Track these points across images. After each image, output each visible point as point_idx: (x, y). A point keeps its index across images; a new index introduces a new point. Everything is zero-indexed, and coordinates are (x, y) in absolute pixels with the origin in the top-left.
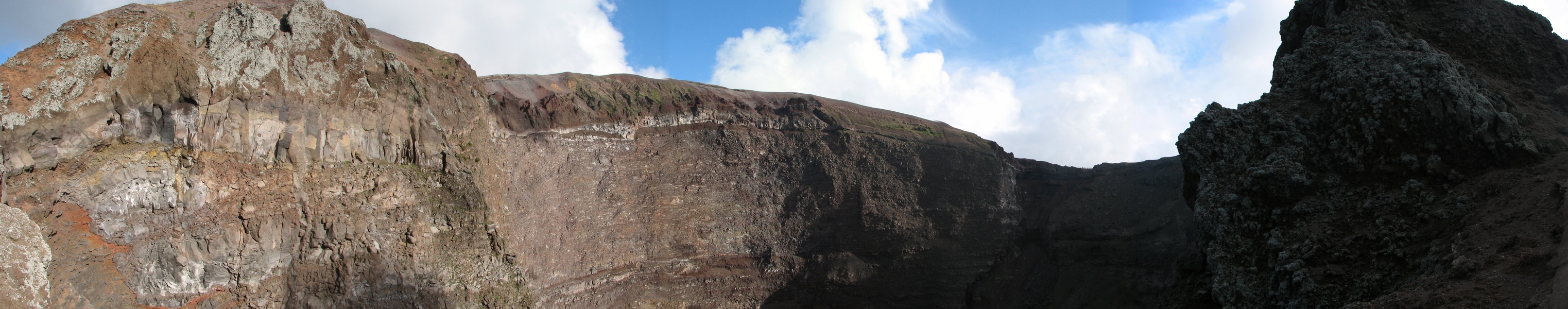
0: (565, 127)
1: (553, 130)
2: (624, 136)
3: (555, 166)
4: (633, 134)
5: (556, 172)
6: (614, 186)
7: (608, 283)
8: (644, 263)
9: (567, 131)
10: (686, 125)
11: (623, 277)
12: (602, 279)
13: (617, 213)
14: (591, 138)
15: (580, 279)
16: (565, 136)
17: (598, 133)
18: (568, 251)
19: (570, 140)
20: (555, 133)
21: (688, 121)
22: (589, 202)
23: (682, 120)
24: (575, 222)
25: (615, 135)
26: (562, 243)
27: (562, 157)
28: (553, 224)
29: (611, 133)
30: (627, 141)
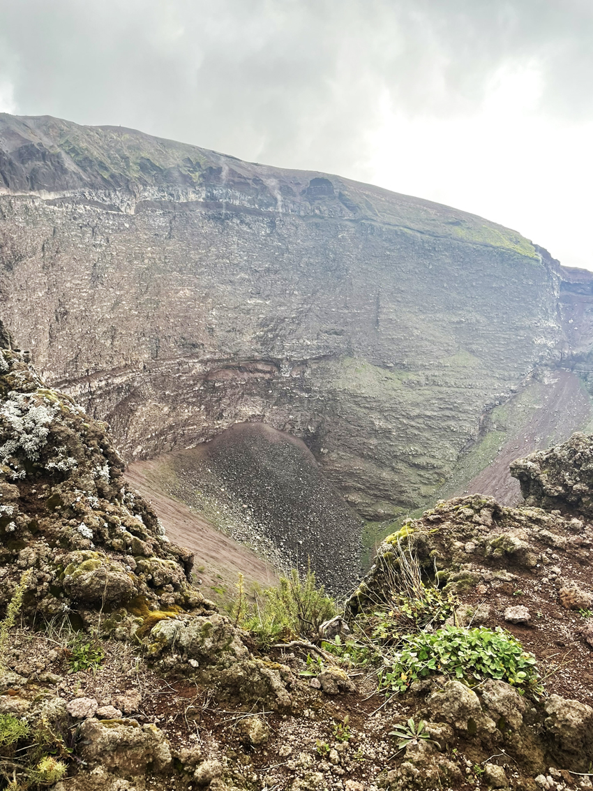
0: (50, 190)
1: (32, 193)
2: (123, 209)
3: (40, 241)
4: (133, 208)
5: (40, 248)
6: (111, 270)
7: (107, 385)
8: (148, 364)
9: (52, 196)
10: (197, 202)
11: (125, 378)
12: (101, 381)
13: (117, 304)
14: (81, 209)
15: (75, 380)
16: (49, 203)
17: (92, 203)
18: (60, 347)
19: (56, 208)
20: (36, 198)
21: (199, 197)
22: (83, 289)
23: (192, 197)
24: (66, 313)
25: (111, 207)
26: (51, 337)
27: (47, 229)
28: (39, 315)
29: (107, 203)
30: (127, 216)
